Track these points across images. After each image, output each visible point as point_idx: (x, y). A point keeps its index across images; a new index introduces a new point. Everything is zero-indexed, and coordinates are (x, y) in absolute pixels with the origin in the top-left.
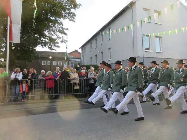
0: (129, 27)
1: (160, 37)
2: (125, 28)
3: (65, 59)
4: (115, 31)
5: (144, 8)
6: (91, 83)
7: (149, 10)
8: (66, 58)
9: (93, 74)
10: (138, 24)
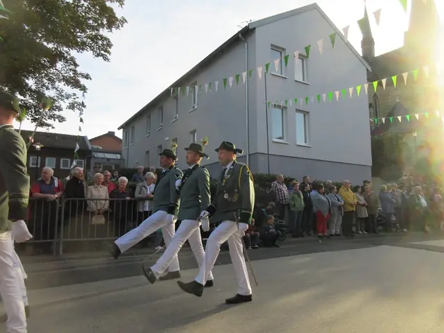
0: (240, 78)
1: (306, 113)
2: (231, 79)
3: (76, 150)
4: (207, 86)
5: (272, 45)
6: (141, 210)
7: (284, 49)
8: (78, 146)
9: (148, 188)
10: (260, 70)
